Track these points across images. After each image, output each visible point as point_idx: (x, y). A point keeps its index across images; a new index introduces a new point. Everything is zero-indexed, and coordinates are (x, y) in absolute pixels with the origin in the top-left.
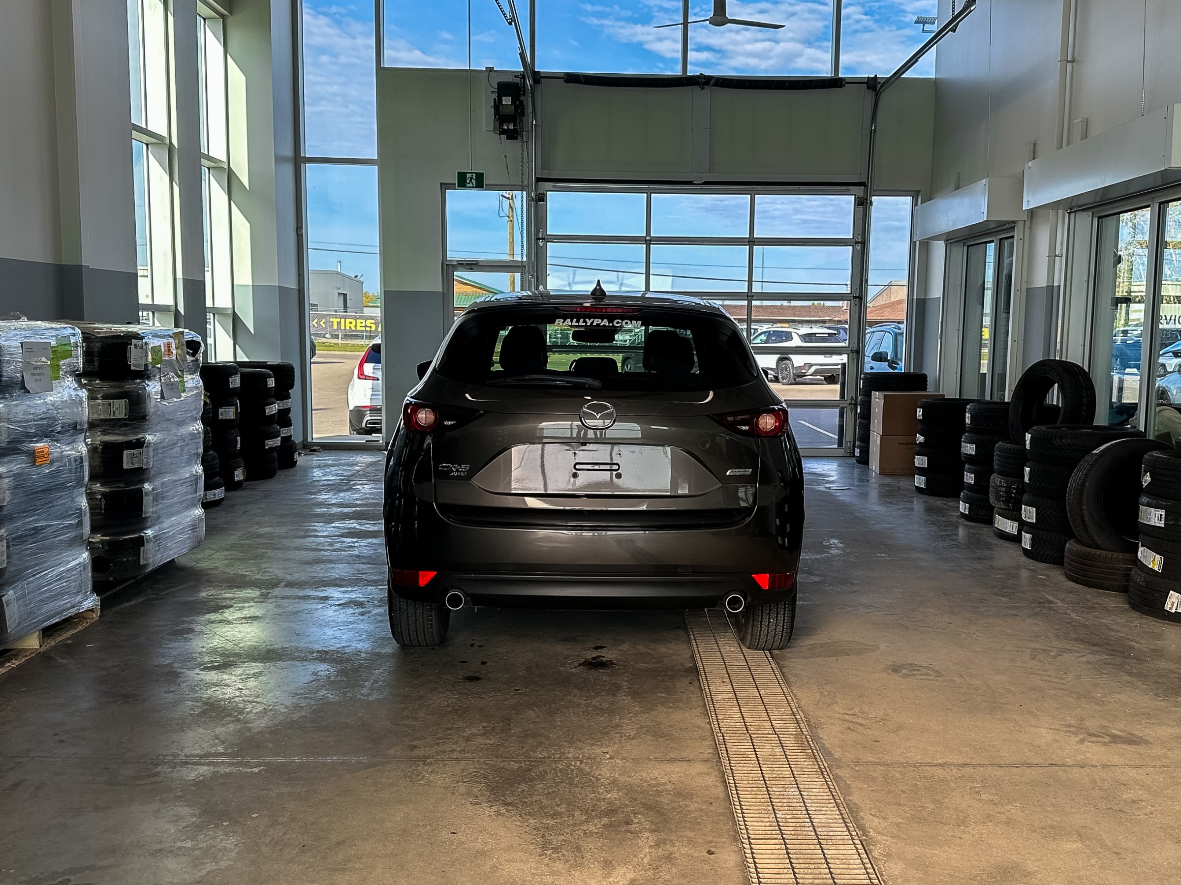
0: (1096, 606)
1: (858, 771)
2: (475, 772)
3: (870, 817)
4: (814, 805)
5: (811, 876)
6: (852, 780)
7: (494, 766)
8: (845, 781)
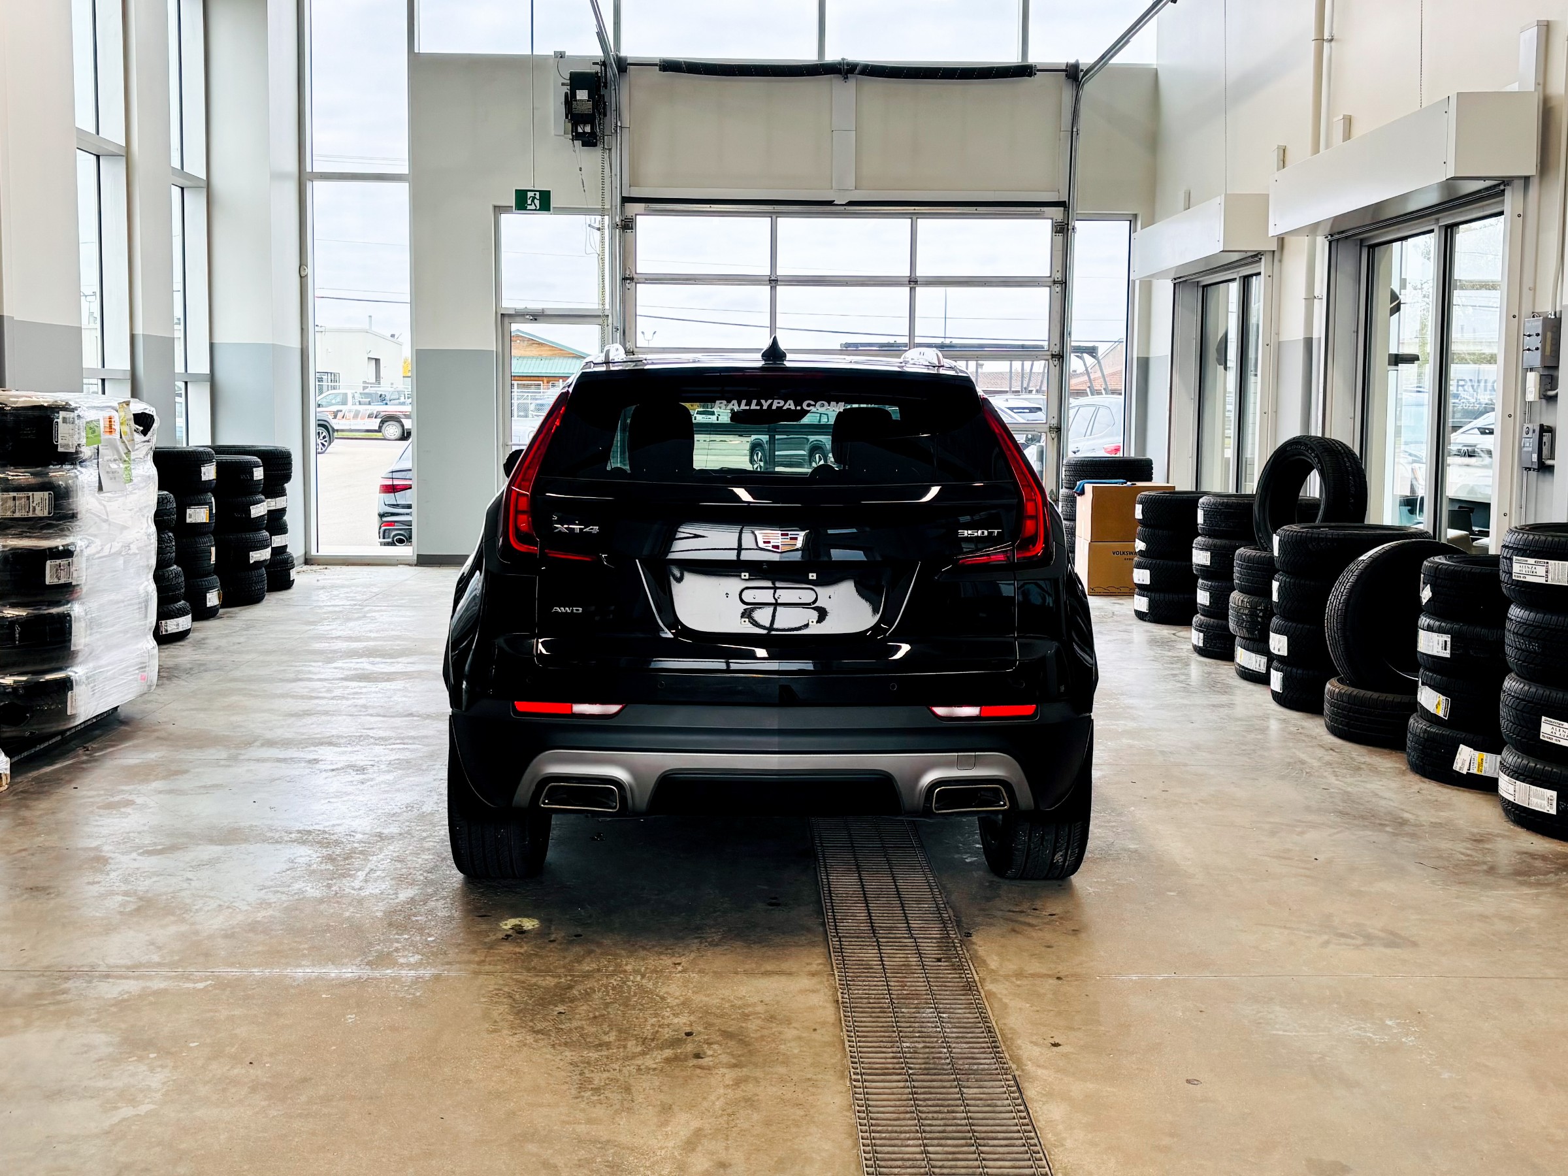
0: (1363, 766)
1: (1019, 986)
2: (496, 989)
3: (1029, 1046)
4: (955, 1030)
5: (941, 1122)
6: (1011, 997)
7: (523, 982)
8: (1001, 1000)
